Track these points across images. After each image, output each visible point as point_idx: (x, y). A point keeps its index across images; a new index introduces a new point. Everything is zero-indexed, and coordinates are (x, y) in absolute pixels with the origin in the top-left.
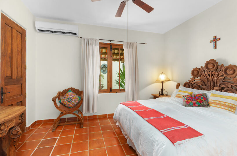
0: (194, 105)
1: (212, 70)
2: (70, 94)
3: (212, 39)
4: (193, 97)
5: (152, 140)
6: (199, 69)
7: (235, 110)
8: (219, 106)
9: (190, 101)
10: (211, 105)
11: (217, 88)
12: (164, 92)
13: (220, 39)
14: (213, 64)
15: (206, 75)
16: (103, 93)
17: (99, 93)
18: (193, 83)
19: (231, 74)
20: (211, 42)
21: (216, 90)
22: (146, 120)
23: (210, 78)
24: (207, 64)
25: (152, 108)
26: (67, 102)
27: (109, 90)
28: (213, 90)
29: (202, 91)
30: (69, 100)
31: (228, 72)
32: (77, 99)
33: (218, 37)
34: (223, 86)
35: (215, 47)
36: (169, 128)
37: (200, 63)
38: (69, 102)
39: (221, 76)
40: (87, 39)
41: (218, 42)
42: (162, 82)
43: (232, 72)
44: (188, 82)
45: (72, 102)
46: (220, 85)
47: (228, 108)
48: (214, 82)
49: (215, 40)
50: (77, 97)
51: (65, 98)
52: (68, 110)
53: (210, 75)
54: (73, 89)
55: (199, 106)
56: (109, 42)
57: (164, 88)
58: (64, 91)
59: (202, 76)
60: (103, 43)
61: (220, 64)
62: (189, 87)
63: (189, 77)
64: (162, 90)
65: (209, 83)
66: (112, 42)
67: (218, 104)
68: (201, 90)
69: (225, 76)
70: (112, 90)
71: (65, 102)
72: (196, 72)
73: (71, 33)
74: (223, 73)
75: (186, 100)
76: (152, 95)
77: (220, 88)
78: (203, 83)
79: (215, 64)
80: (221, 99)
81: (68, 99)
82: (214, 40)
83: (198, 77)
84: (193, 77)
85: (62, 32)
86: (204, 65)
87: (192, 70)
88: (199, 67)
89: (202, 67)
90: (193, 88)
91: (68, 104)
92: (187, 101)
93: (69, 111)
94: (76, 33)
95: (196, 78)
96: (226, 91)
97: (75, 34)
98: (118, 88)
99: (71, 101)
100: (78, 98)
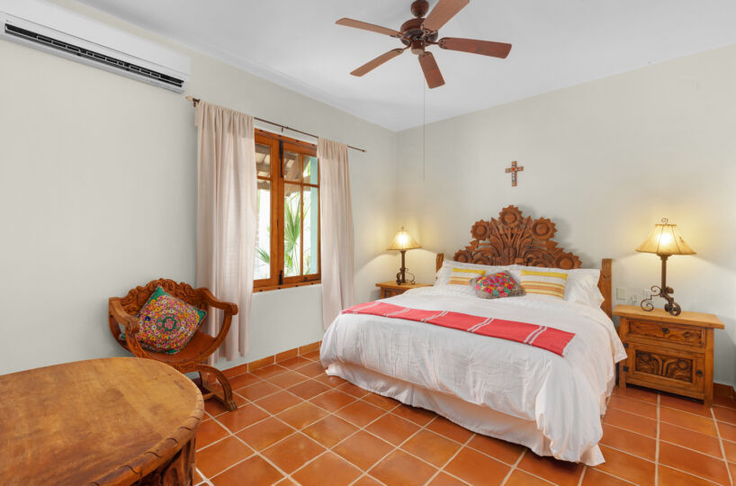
0: (502, 294)
1: (512, 225)
2: (164, 302)
3: (510, 166)
4: (494, 279)
5: (514, 363)
6: (488, 223)
7: (563, 293)
8: (541, 291)
9: (492, 288)
10: (527, 290)
11: (520, 260)
12: (408, 277)
13: (522, 169)
14: (514, 215)
15: (501, 235)
16: (261, 291)
17: (254, 291)
18: (473, 253)
19: (544, 235)
20: (508, 171)
21: (518, 264)
22: (476, 333)
23: (509, 241)
24: (505, 213)
25: (445, 310)
26: (162, 332)
27: (276, 280)
28: (513, 263)
29: (494, 267)
30: (169, 325)
31: (538, 231)
32: (193, 319)
33: (519, 165)
34: (529, 256)
35: (515, 183)
36: (531, 335)
37: (491, 212)
38: (167, 331)
39: (527, 237)
40: (216, 107)
41: (519, 173)
42: (403, 252)
43: (544, 231)
44: (464, 249)
45: (178, 330)
46: (526, 253)
47: (550, 292)
48: (515, 249)
49: (515, 169)
50: (191, 312)
51: (149, 319)
52: (181, 360)
53: (509, 235)
54: (168, 285)
55: (509, 296)
56: (276, 131)
57: (406, 266)
58: (131, 293)
59: (492, 238)
60: (261, 131)
61: (525, 215)
62: (466, 262)
63: (466, 239)
64: (403, 270)
65: (506, 251)
66: (286, 134)
67: (539, 287)
68: (492, 264)
69: (534, 237)
70: (284, 281)
71: (150, 335)
72: (481, 230)
73: (163, 76)
74: (531, 232)
75: (483, 288)
76: (377, 285)
77: (526, 260)
78: (495, 251)
79: (518, 216)
80: (542, 279)
81: (164, 321)
82: (513, 169)
83: (484, 240)
84: (475, 239)
85: (127, 64)
86: (497, 217)
87: (474, 224)
88: (487, 219)
89: (493, 219)
90: (475, 263)
91: (166, 341)
92: (486, 290)
93: (185, 361)
94: (180, 81)
95: (481, 242)
96: (535, 265)
97: (178, 82)
98: (299, 274)
99: (175, 329)
100: (196, 314)
